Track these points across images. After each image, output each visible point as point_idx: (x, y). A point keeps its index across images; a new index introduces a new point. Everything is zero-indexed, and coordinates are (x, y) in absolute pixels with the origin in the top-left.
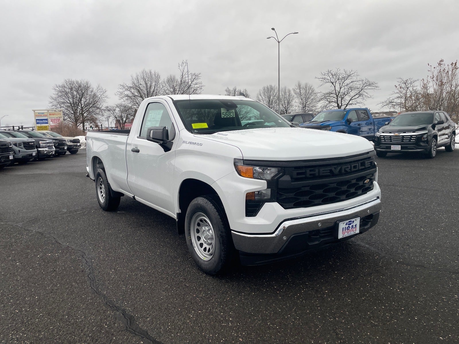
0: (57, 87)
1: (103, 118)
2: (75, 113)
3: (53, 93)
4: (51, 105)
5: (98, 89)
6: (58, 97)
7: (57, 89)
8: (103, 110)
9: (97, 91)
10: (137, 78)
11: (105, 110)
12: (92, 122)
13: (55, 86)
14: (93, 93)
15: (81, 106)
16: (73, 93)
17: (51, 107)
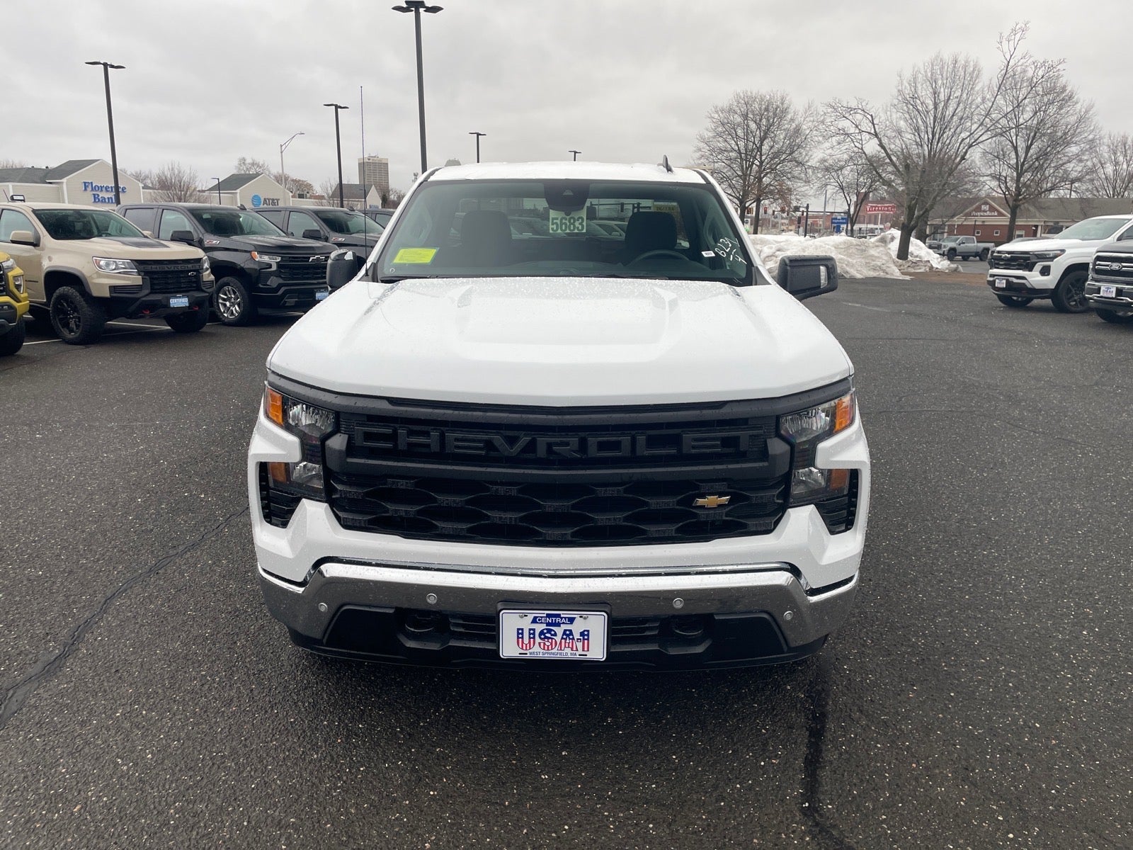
0: (717, 112)
1: (809, 190)
2: (744, 176)
3: (705, 127)
4: (698, 154)
5: (805, 113)
6: (714, 137)
7: (716, 116)
8: (810, 167)
9: (802, 119)
10: (915, 79)
11: (814, 169)
12: (777, 199)
13: (713, 109)
14: (794, 125)
15: (761, 158)
16: (748, 126)
17: (697, 162)
